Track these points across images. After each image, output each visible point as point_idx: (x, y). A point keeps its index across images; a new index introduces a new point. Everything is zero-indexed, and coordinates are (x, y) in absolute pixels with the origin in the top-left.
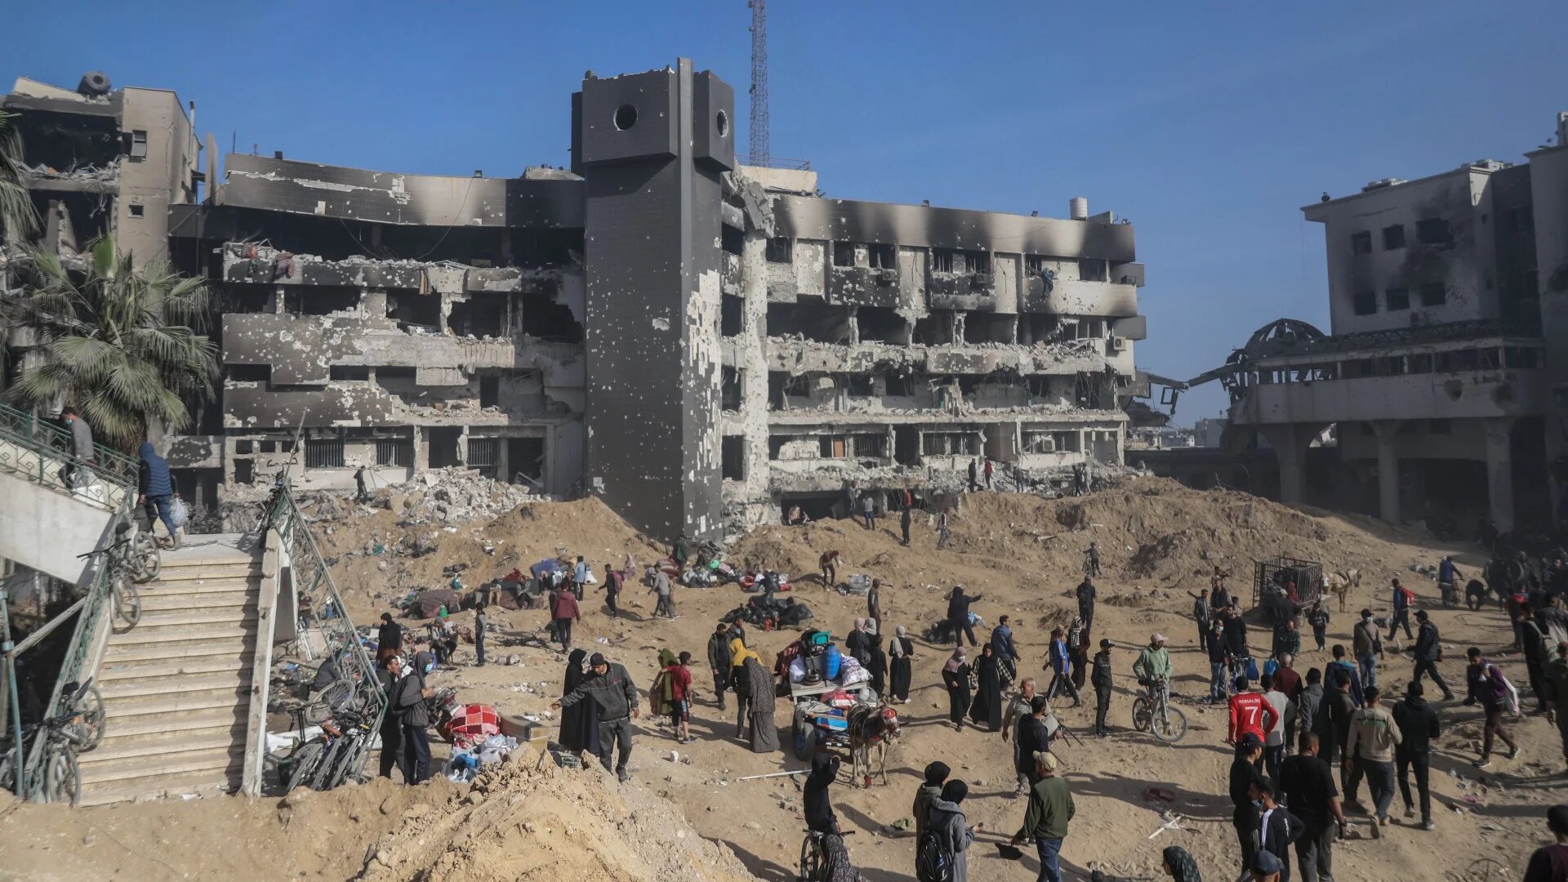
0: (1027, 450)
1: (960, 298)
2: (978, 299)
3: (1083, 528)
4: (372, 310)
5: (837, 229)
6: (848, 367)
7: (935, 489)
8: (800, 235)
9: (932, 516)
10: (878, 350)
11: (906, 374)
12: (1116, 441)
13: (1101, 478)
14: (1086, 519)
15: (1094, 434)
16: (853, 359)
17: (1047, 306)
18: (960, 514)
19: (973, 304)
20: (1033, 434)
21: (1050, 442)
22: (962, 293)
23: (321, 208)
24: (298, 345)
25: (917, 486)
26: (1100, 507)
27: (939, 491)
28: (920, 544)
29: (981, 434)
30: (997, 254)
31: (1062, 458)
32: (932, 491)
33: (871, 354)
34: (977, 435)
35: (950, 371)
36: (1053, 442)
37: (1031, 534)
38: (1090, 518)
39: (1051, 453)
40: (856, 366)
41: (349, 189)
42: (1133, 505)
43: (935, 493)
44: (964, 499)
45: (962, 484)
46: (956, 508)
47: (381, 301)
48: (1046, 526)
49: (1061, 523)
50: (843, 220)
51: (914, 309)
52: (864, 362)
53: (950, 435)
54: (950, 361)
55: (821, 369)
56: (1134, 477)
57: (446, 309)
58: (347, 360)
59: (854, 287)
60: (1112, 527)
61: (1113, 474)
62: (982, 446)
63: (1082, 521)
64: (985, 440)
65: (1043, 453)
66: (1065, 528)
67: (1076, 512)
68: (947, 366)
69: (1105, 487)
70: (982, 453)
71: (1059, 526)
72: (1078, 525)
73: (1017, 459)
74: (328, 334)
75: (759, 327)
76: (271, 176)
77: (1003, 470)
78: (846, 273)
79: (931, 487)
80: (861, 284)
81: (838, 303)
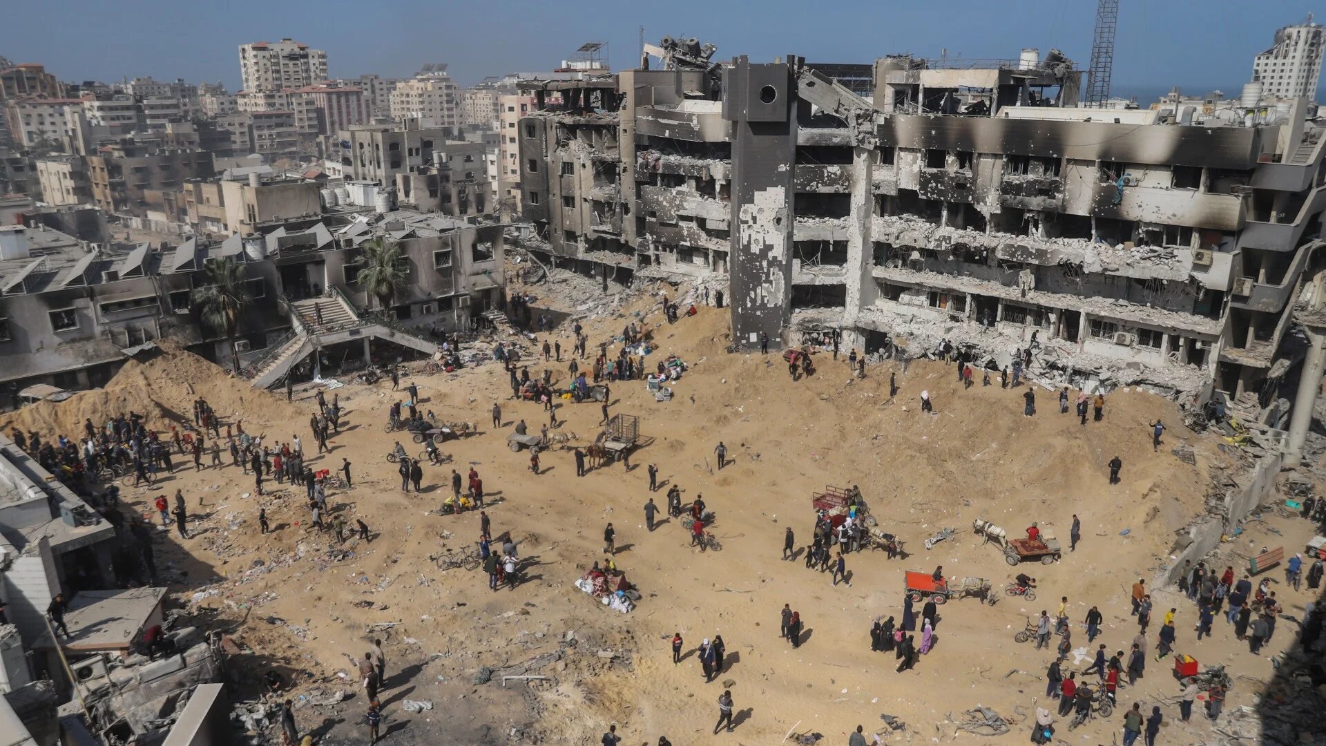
1: (1027, 199)
2: (1044, 201)
4: (688, 187)
5: (928, 140)
6: (931, 246)
8: (901, 145)
10: (957, 235)
11: (981, 255)
16: (936, 240)
17: (1117, 213)
19: (1038, 205)
22: (1029, 195)
23: (667, 134)
24: (665, 203)
30: (1069, 161)
33: (950, 238)
35: (1015, 260)
40: (938, 246)
41: (676, 123)
47: (693, 183)
50: (933, 132)
51: (989, 206)
52: (944, 243)
54: (1015, 252)
55: (913, 244)
57: (718, 188)
58: (682, 212)
59: (937, 186)
68: (1013, 255)
74: (674, 198)
75: (858, 213)
76: (650, 118)
78: (931, 175)
80: (942, 184)
81: (924, 197)
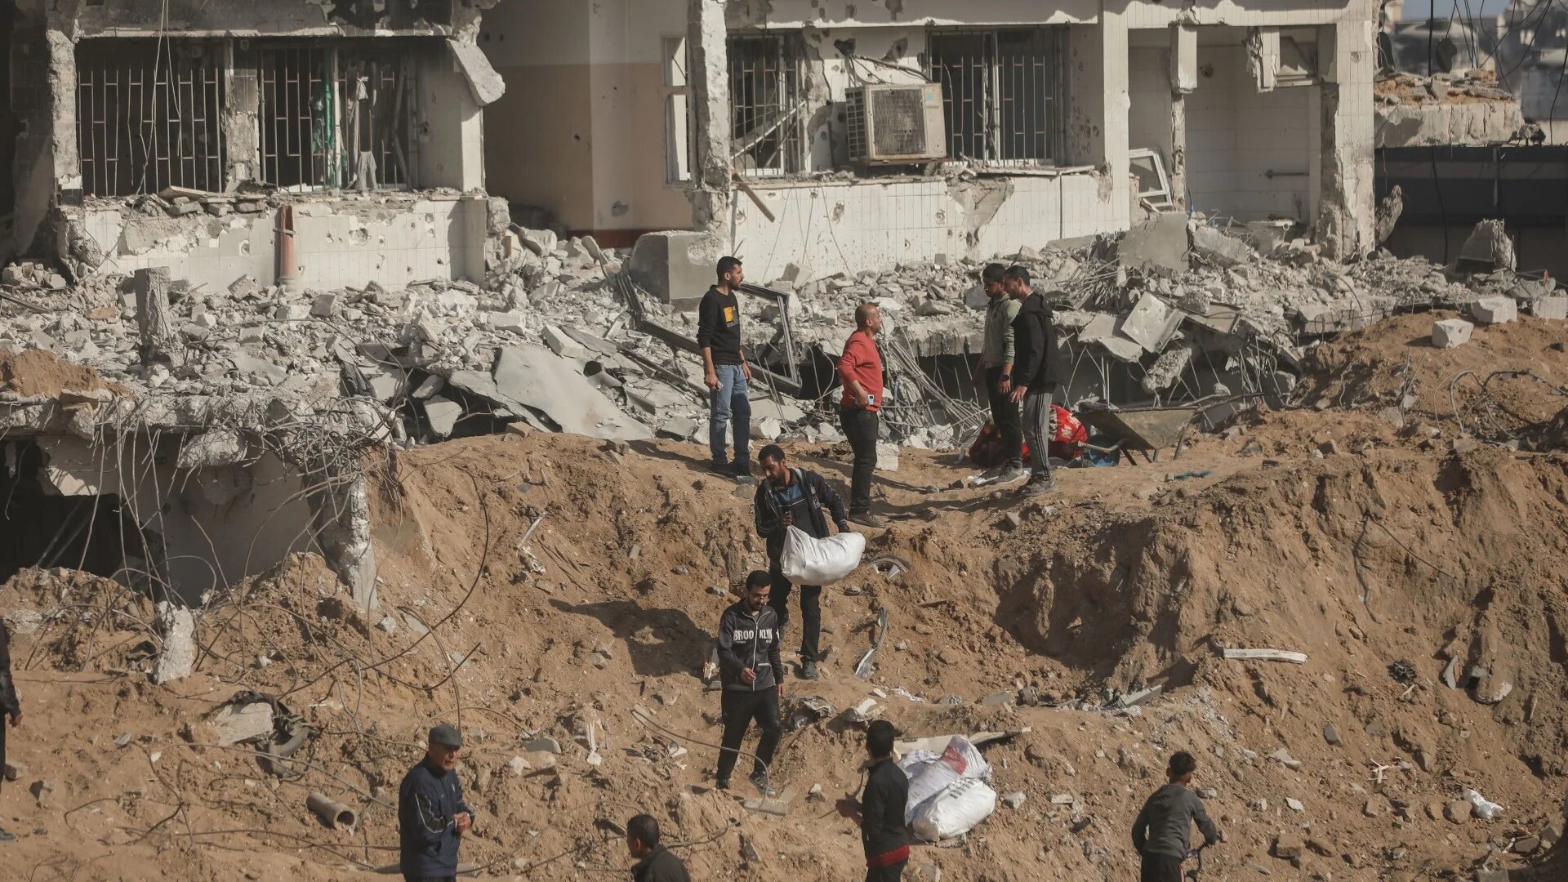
0: (763, 155)
3: (1180, 676)
7: (192, 429)
9: (182, 623)
12: (1329, 92)
13: (1246, 336)
14: (1194, 617)
15: (1188, 43)
18: (364, 600)
20: (797, 46)
21: (907, 101)
25: (63, 408)
26: (1283, 531)
27: (220, 445)
28: (113, 818)
29: (467, 50)
31: (985, 211)
32: (171, 441)
34: (438, 52)
36: (933, 98)
37: (845, 721)
38: (1224, 608)
39: (916, 170)
42: (1495, 517)
43: (193, 455)
44: (390, 492)
45: (352, 386)
46: (336, 558)
48: (933, 665)
49: (1034, 645)
53: (250, 53)
56: (1458, 331)
60: (1366, 666)
61: (1314, 309)
62: (472, 130)
63: (1167, 630)
64: (490, 85)
65: (868, 171)
66: (1060, 677)
67: (1129, 569)
69: (1271, 393)
70: (473, 175)
71: (1016, 658)
72: (1145, 656)
73: (701, 218)
77: (622, 287)
79: (160, 412)
